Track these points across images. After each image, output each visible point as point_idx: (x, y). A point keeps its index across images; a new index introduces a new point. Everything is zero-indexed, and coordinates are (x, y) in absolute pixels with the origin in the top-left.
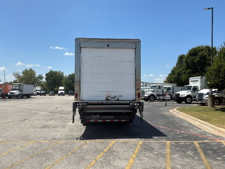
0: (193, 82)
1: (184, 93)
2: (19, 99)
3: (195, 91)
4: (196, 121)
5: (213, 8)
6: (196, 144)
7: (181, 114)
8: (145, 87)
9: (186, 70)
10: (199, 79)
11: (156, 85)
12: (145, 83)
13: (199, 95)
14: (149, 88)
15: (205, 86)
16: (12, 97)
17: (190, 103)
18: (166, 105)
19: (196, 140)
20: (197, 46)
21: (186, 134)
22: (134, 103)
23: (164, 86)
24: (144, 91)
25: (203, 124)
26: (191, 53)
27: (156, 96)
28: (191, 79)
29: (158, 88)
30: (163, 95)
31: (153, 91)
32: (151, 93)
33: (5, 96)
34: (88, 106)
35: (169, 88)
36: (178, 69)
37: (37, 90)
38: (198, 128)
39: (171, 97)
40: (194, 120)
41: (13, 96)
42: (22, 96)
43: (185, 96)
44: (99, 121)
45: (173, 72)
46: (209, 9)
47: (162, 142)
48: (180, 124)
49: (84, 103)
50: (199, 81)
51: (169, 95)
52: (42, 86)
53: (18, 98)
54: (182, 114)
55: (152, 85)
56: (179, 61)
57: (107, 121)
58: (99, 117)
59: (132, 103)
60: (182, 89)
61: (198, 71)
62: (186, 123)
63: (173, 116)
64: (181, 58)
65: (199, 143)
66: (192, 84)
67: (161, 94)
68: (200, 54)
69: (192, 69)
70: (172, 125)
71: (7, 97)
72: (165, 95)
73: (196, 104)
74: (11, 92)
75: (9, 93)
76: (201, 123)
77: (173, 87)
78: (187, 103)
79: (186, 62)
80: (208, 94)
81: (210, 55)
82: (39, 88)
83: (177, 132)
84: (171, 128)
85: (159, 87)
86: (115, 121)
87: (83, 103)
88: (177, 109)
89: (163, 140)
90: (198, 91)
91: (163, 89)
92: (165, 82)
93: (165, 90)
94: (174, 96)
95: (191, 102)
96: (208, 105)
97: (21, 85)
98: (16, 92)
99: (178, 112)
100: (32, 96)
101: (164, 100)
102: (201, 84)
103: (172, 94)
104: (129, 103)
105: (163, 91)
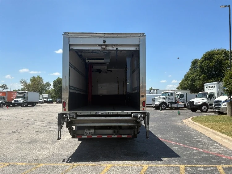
0: (209, 88)
1: (198, 101)
2: (24, 107)
3: (211, 98)
4: (215, 134)
5: (230, 5)
6: (220, 170)
7: (196, 125)
8: (156, 94)
9: (200, 76)
10: (216, 85)
11: (167, 92)
12: (156, 90)
13: (216, 103)
14: (160, 95)
15: (222, 93)
16: (16, 105)
17: (206, 112)
18: (179, 114)
19: (219, 163)
20: (212, 50)
21: (205, 153)
22: (137, 114)
23: (177, 93)
24: (155, 99)
25: (225, 138)
26: (206, 57)
27: (167, 103)
28: (206, 85)
29: (170, 95)
30: (175, 103)
31: (164, 98)
32: (162, 100)
33: (9, 104)
34: (78, 118)
35: (182, 95)
36: (192, 74)
37: (44, 98)
38: (219, 144)
39: (185, 105)
40: (213, 133)
41: (18, 104)
42: (26, 104)
43: (200, 104)
44: (93, 136)
45: (186, 78)
46: (226, 6)
47: (173, 167)
48: (197, 139)
49: (73, 114)
50: (216, 87)
51: (182, 103)
52: (49, 93)
53: (22, 107)
54: (198, 126)
55: (163, 92)
56: (192, 66)
57: (104, 136)
58: (93, 131)
59: (134, 114)
60: (196, 96)
61: (213, 76)
62: (203, 137)
63: (187, 128)
64: (195, 63)
65: (223, 168)
66: (207, 91)
67: (174, 101)
68: (215, 58)
69: (206, 74)
70: (187, 140)
71: (12, 106)
72: (178, 103)
73: (213, 113)
74: (15, 100)
75: (13, 101)
76: (222, 137)
77: (186, 94)
78: (202, 111)
79: (200, 67)
80: (226, 101)
81: (226, 59)
82: (46, 96)
83: (193, 150)
84: (186, 144)
85: (172, 94)
86: (113, 136)
87: (71, 114)
88: (192, 119)
89: (175, 164)
90: (214, 98)
91: (175, 96)
92: (178, 88)
93: (178, 97)
94: (188, 104)
95: (207, 110)
96: (227, 114)
97: (25, 92)
98: (21, 100)
99: (193, 122)
100: (37, 104)
101: (177, 108)
102: (217, 90)
103: (185, 102)
104: (130, 114)
105: (175, 98)
